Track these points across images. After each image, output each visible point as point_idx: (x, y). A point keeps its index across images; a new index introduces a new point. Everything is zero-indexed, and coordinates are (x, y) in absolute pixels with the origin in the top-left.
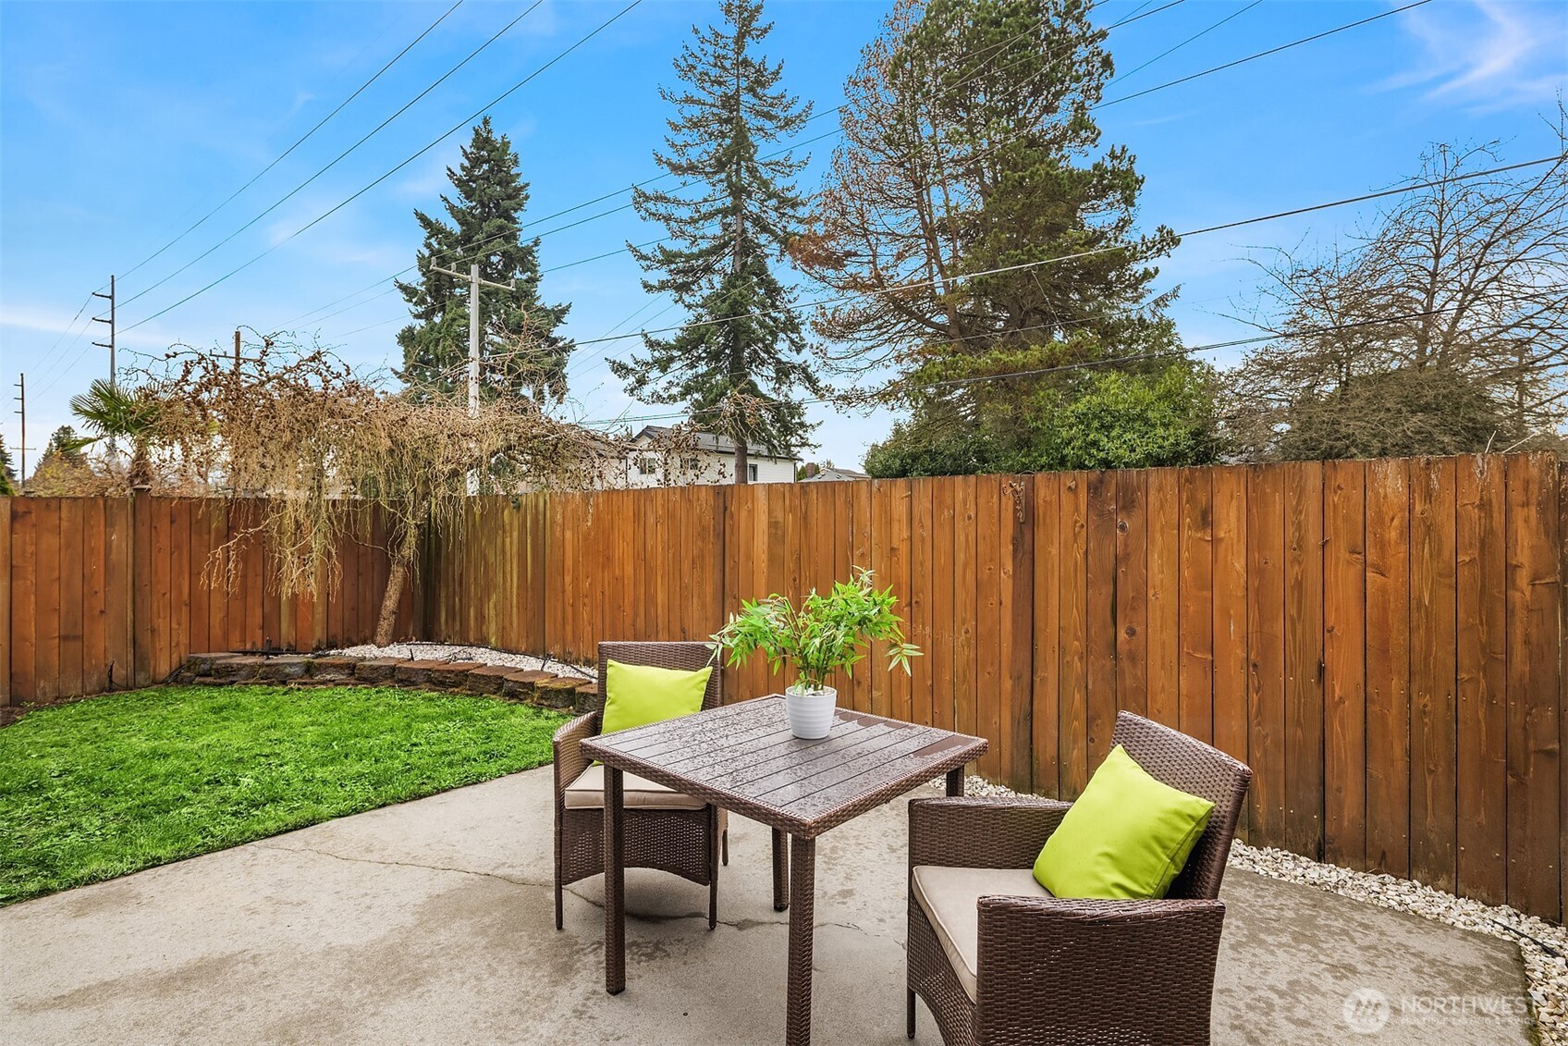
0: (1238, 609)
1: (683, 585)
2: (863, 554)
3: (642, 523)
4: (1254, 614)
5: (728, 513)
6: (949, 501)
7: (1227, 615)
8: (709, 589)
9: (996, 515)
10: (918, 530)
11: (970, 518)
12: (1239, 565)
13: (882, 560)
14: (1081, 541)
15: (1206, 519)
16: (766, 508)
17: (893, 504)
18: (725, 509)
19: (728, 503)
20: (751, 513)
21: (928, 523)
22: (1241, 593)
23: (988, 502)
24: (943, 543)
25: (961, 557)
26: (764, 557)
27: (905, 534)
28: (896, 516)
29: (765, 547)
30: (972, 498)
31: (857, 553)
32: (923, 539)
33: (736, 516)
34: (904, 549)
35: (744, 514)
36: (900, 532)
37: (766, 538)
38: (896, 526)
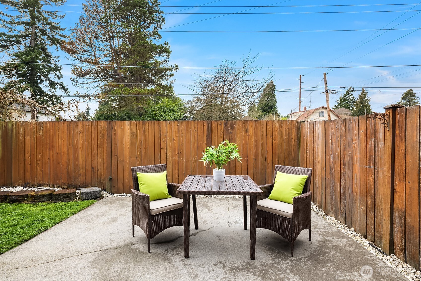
0: (252, 149)
1: (93, 153)
2: (164, 141)
3: (72, 133)
4: (255, 149)
5: (113, 130)
6: (190, 127)
7: (250, 150)
8: (105, 154)
9: (202, 130)
10: (181, 134)
11: (195, 131)
12: (253, 140)
13: (170, 142)
14: (222, 136)
15: (247, 131)
16: (129, 128)
17: (174, 127)
18: (112, 128)
19: (113, 127)
20: (123, 130)
21: (184, 132)
22: (253, 145)
23: (200, 127)
24: (188, 137)
25: (193, 141)
26: (129, 143)
27: (177, 135)
28: (174, 130)
29: (129, 140)
30: (196, 126)
31: (162, 141)
32: (182, 136)
33: (117, 131)
34: (177, 139)
35: (120, 130)
36: (176, 135)
37: (129, 137)
38: (174, 133)
